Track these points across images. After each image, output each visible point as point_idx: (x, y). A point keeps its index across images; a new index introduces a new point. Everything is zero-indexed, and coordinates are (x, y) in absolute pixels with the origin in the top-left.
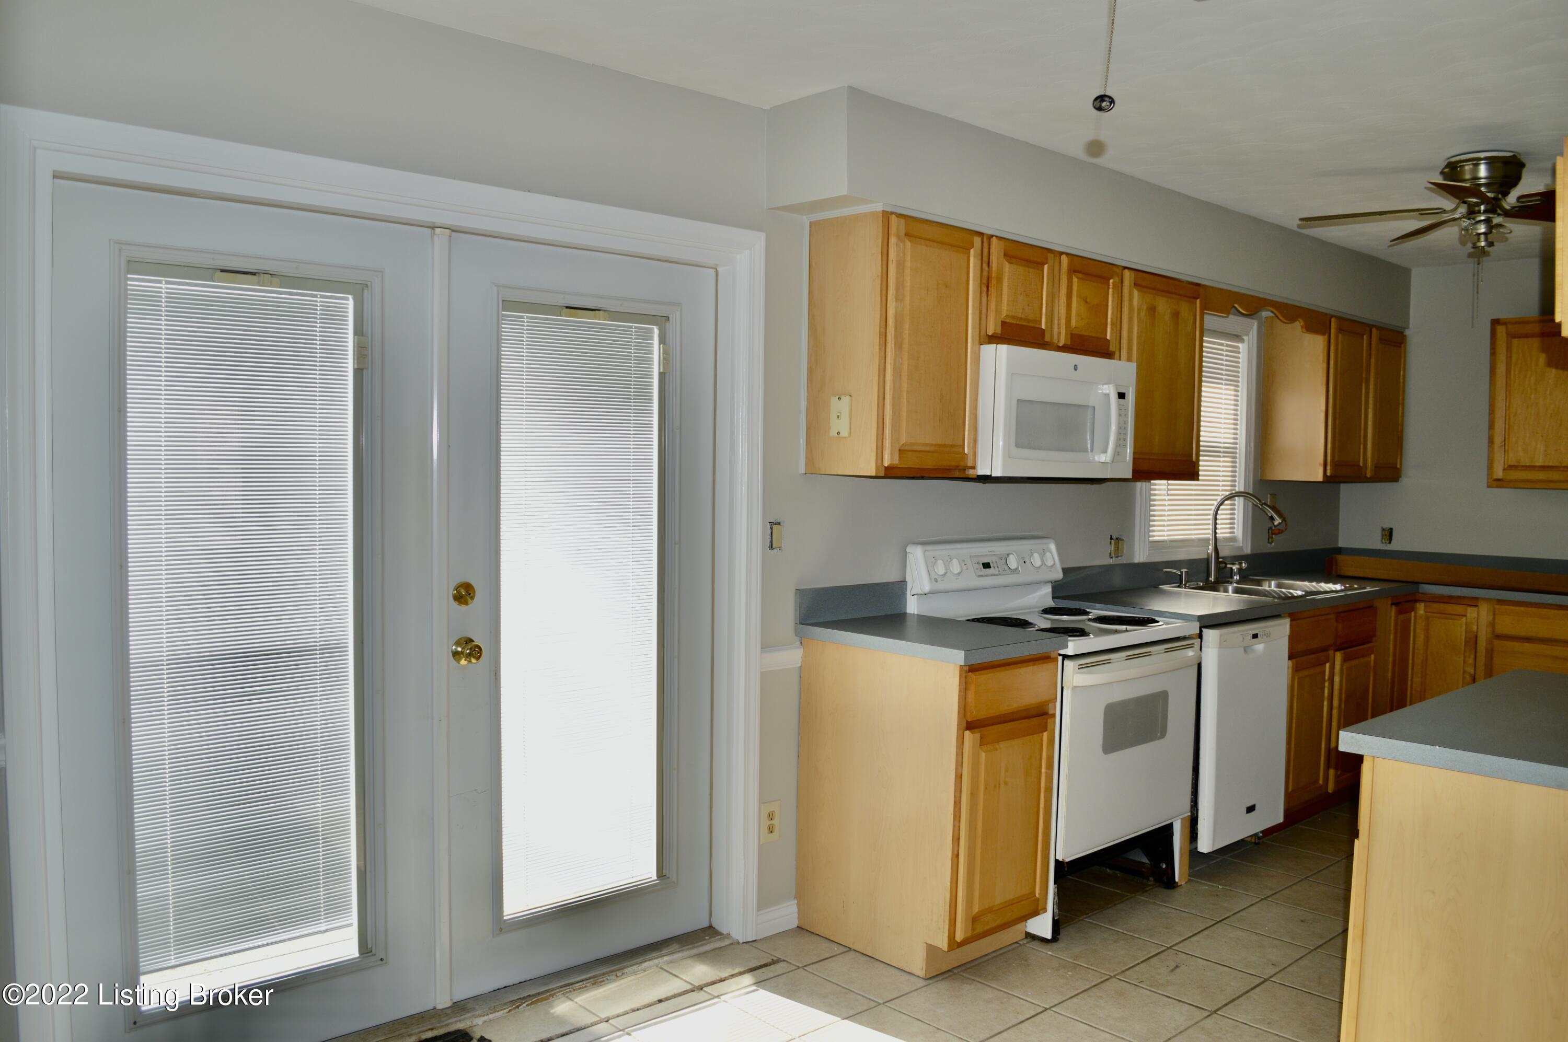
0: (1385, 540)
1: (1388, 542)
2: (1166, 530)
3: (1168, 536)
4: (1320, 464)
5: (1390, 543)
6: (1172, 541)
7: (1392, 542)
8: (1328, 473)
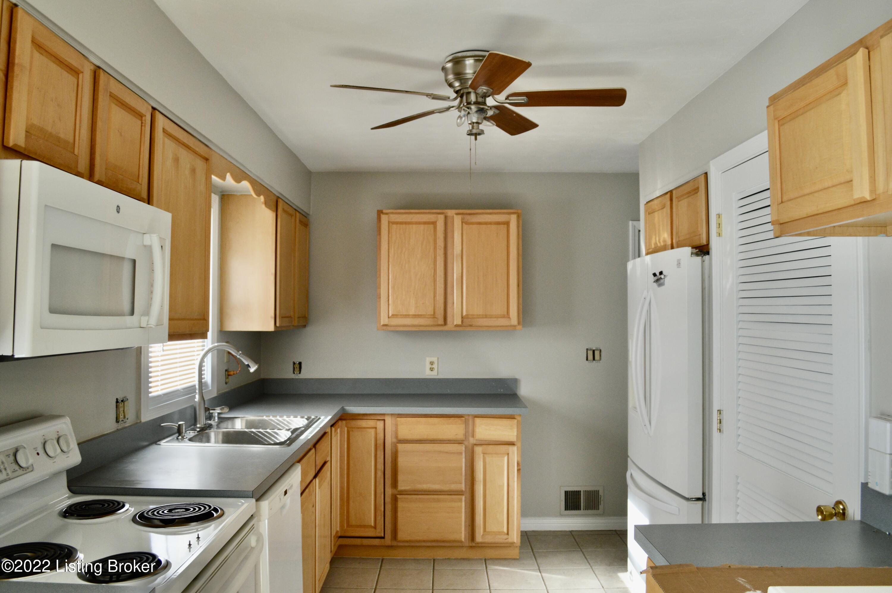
0: (296, 371)
1: (298, 373)
2: (159, 385)
3: (162, 390)
4: (271, 317)
5: (300, 373)
6: (165, 395)
7: (301, 372)
8: (278, 325)
